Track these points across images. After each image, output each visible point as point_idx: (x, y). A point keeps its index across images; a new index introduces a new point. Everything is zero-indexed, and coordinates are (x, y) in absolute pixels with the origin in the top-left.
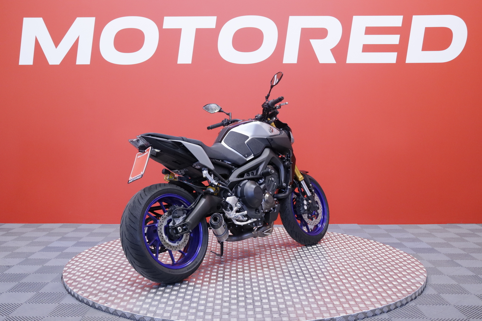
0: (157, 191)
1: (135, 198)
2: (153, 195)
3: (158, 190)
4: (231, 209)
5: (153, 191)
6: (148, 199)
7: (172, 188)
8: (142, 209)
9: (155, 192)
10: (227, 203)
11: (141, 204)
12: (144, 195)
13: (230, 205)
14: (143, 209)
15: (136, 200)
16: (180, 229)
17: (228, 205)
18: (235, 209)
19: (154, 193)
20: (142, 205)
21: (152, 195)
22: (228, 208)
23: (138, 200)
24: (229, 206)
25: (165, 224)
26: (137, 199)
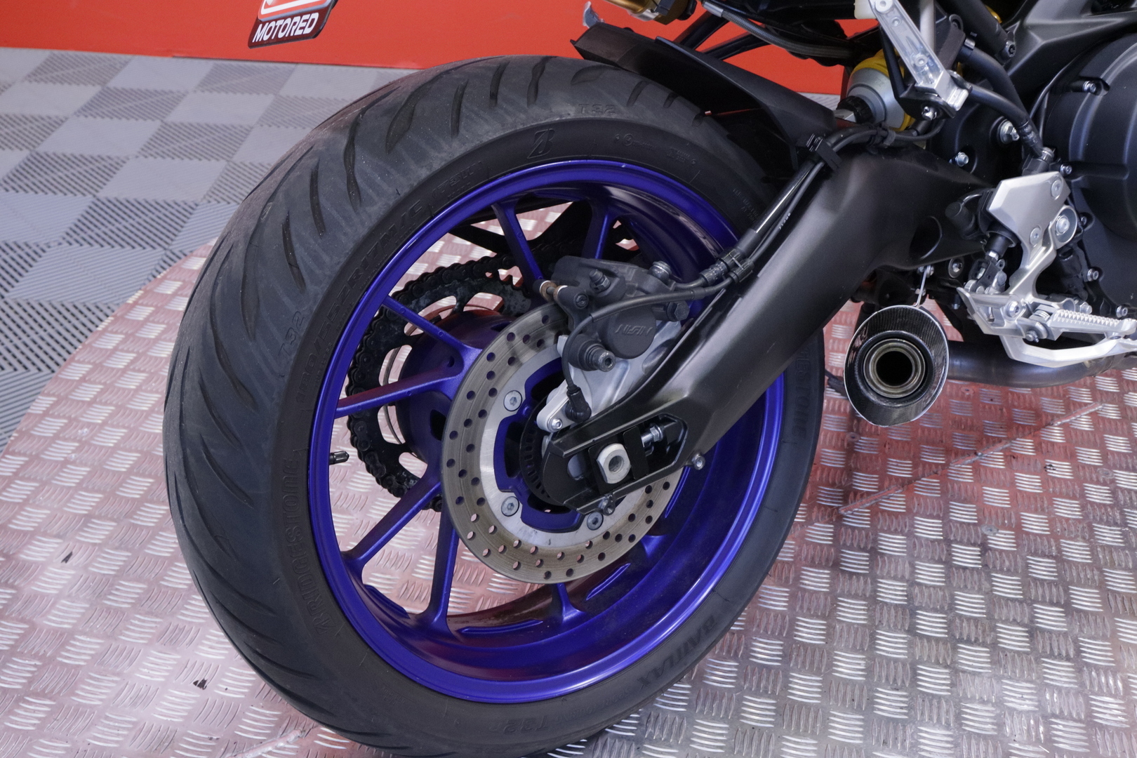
0: (455, 149)
1: (272, 197)
2: (415, 192)
3: (469, 147)
4: (1014, 257)
5: (420, 157)
6: (363, 231)
7: (589, 114)
8: (305, 326)
9: (437, 166)
10: (994, 224)
11: (301, 280)
12: (343, 186)
13: (1014, 235)
14: (312, 325)
15: (272, 234)
16: (615, 462)
17: (994, 236)
18: (1037, 259)
19: (424, 173)
20: (311, 287)
21: (405, 191)
22: (992, 254)
23: (286, 226)
24: (999, 242)
25: (507, 403)
26: (281, 218)
